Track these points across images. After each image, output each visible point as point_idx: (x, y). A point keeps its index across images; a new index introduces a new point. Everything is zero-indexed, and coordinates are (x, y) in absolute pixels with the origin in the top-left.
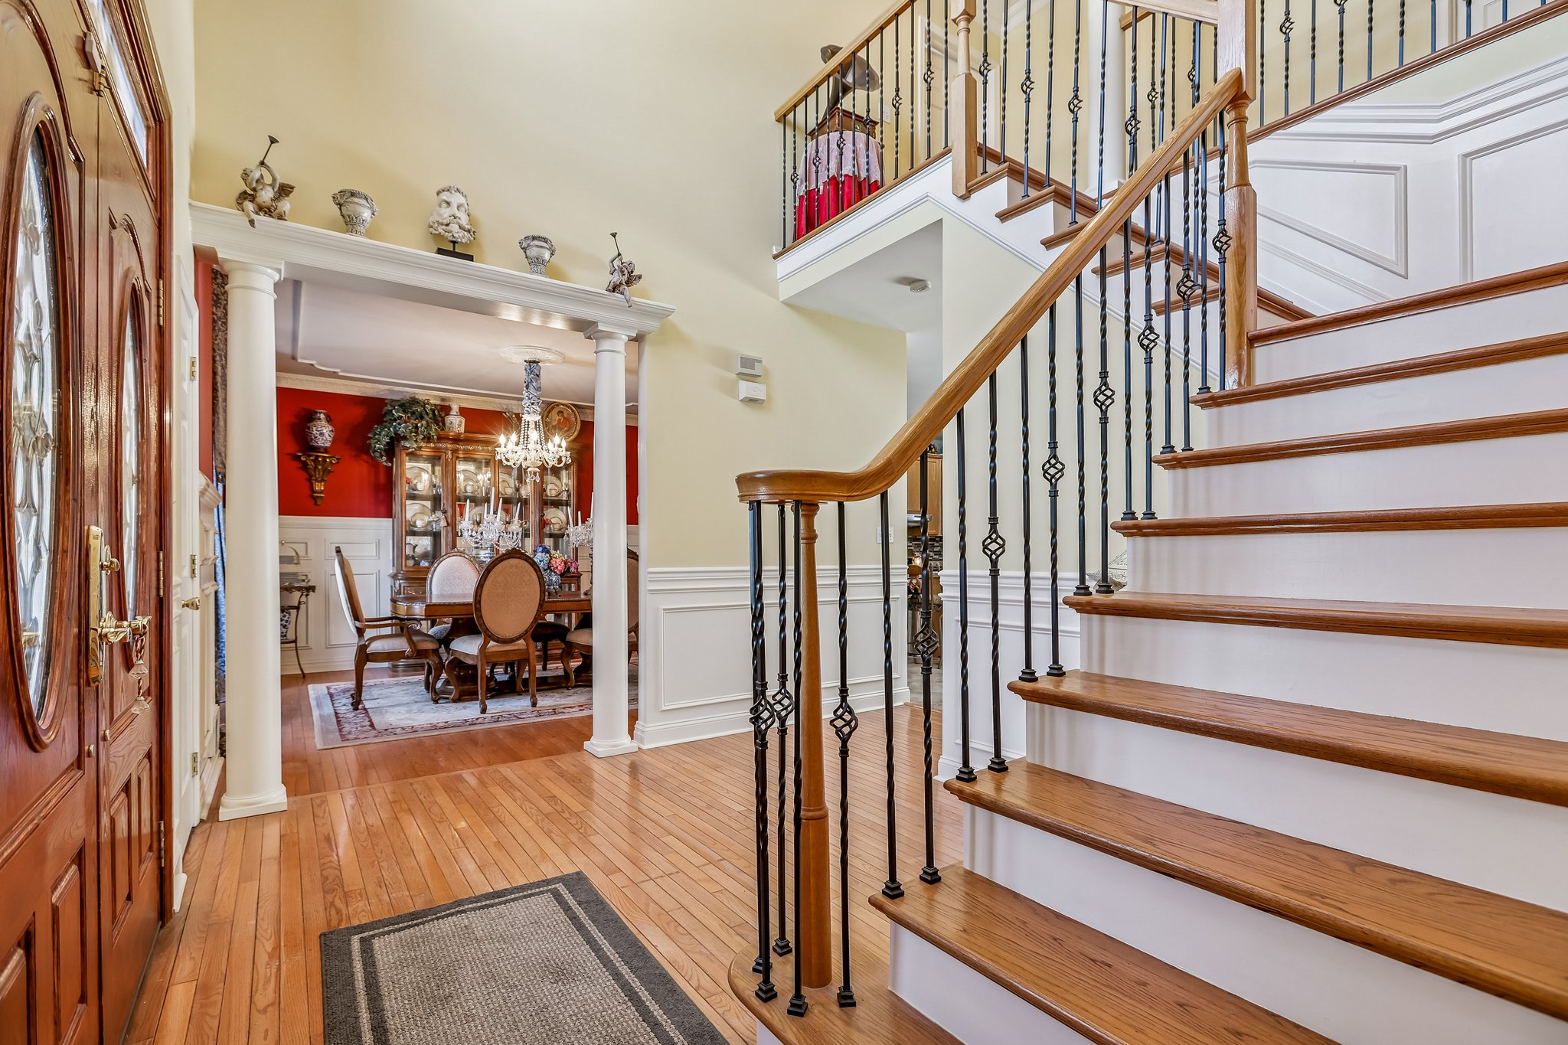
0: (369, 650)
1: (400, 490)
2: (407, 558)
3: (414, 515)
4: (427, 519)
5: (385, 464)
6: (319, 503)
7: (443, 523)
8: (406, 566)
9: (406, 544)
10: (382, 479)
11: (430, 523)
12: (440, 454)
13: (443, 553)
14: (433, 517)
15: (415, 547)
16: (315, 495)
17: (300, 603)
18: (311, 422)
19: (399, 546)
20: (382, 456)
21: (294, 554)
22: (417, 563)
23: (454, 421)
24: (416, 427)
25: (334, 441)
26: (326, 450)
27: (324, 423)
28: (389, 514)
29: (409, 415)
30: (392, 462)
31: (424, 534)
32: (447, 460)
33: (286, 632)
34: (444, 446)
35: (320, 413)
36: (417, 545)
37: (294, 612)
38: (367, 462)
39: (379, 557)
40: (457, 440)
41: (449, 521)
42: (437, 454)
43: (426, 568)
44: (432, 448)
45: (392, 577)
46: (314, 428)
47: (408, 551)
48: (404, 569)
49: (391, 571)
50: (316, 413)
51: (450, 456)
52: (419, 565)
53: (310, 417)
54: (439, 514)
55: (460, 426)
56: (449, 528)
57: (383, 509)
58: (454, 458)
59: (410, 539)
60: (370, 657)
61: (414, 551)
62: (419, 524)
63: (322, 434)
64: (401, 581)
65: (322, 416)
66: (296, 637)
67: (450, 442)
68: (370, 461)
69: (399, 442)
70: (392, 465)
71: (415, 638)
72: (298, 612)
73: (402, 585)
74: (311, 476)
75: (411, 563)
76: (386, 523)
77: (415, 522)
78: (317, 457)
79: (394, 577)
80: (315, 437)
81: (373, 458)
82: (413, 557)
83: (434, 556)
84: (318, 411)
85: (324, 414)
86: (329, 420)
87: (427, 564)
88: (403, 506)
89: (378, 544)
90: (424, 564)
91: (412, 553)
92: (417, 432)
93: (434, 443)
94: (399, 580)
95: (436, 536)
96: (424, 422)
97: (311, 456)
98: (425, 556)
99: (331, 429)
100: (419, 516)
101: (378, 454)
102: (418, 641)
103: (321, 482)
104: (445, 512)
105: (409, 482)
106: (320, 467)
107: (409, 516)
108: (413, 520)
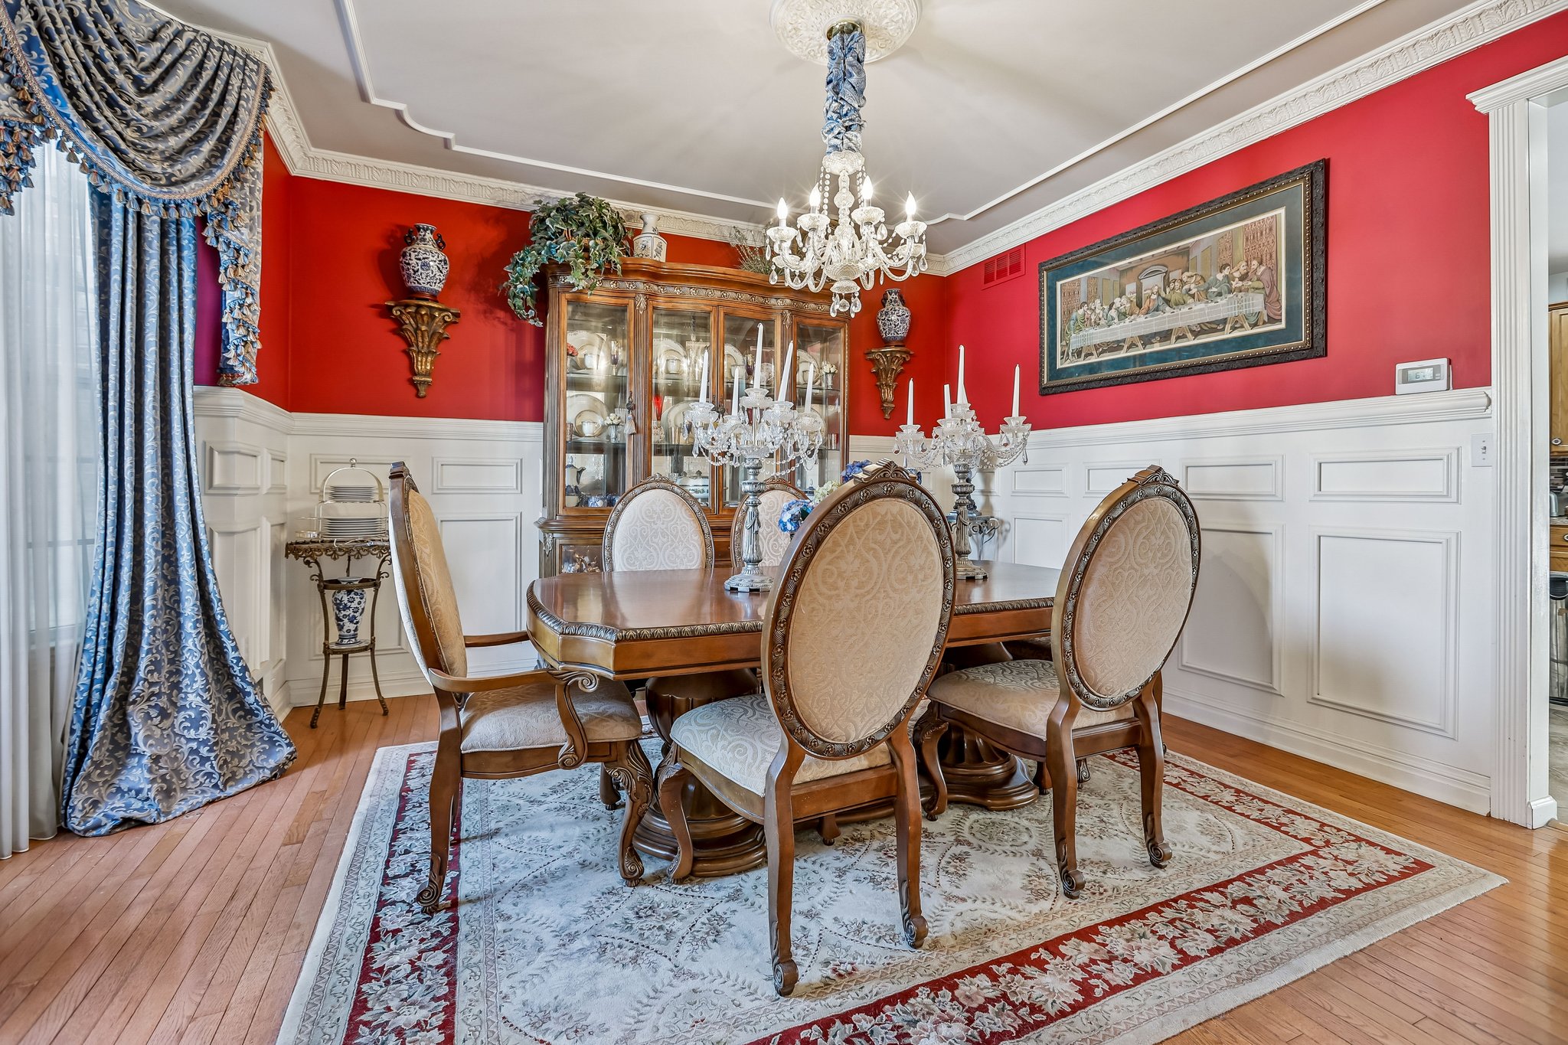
0: (468, 744)
1: (558, 370)
2: (568, 491)
3: (579, 415)
4: (600, 421)
5: (531, 322)
6: (422, 393)
7: (629, 428)
8: (564, 507)
9: (565, 467)
10: (529, 354)
11: (605, 427)
12: (625, 301)
13: (629, 486)
14: (612, 418)
15: (580, 472)
16: (417, 378)
17: (379, 574)
18: (409, 245)
19: (553, 470)
20: (527, 309)
21: (375, 484)
22: (583, 502)
23: (650, 245)
24: (586, 249)
25: (449, 282)
26: (434, 297)
27: (430, 247)
28: (539, 416)
29: (574, 228)
30: (544, 320)
31: (598, 449)
32: (636, 312)
33: (356, 630)
34: (631, 287)
35: (425, 230)
36: (583, 470)
37: (369, 592)
38: (505, 324)
39: (520, 487)
40: (655, 275)
41: (641, 424)
42: (620, 301)
43: (601, 510)
44: (613, 291)
45: (540, 527)
46: (413, 254)
47: (570, 480)
48: (561, 512)
49: (541, 514)
50: (419, 229)
51: (643, 306)
52: (587, 503)
53: (408, 237)
54: (622, 413)
55: (658, 253)
56: (640, 437)
57: (528, 406)
58: (650, 309)
59: (575, 459)
60: (469, 764)
61: (578, 481)
62: (588, 429)
63: (426, 266)
64: (555, 535)
65: (429, 236)
66: (373, 641)
67: (644, 279)
68: (509, 322)
69: (556, 278)
70: (545, 324)
71: (581, 710)
72: (376, 592)
73: (558, 542)
74: (410, 345)
75: (572, 500)
76: (533, 430)
77: (581, 427)
78: (419, 307)
79: (545, 526)
80: (415, 272)
81: (513, 315)
82: (577, 491)
83: (613, 489)
84: (421, 225)
85: (432, 232)
86: (441, 245)
87: (600, 504)
88: (560, 402)
89: (520, 466)
90: (597, 502)
91: (575, 484)
92: (588, 259)
93: (616, 281)
94: (553, 532)
95: (616, 453)
96: (599, 240)
97: (407, 306)
98: (595, 488)
99: (442, 257)
100: (587, 416)
101: (519, 302)
102: (592, 719)
103: (427, 354)
104: (631, 408)
105: (571, 354)
106: (424, 328)
107: (570, 418)
108: (579, 423)
